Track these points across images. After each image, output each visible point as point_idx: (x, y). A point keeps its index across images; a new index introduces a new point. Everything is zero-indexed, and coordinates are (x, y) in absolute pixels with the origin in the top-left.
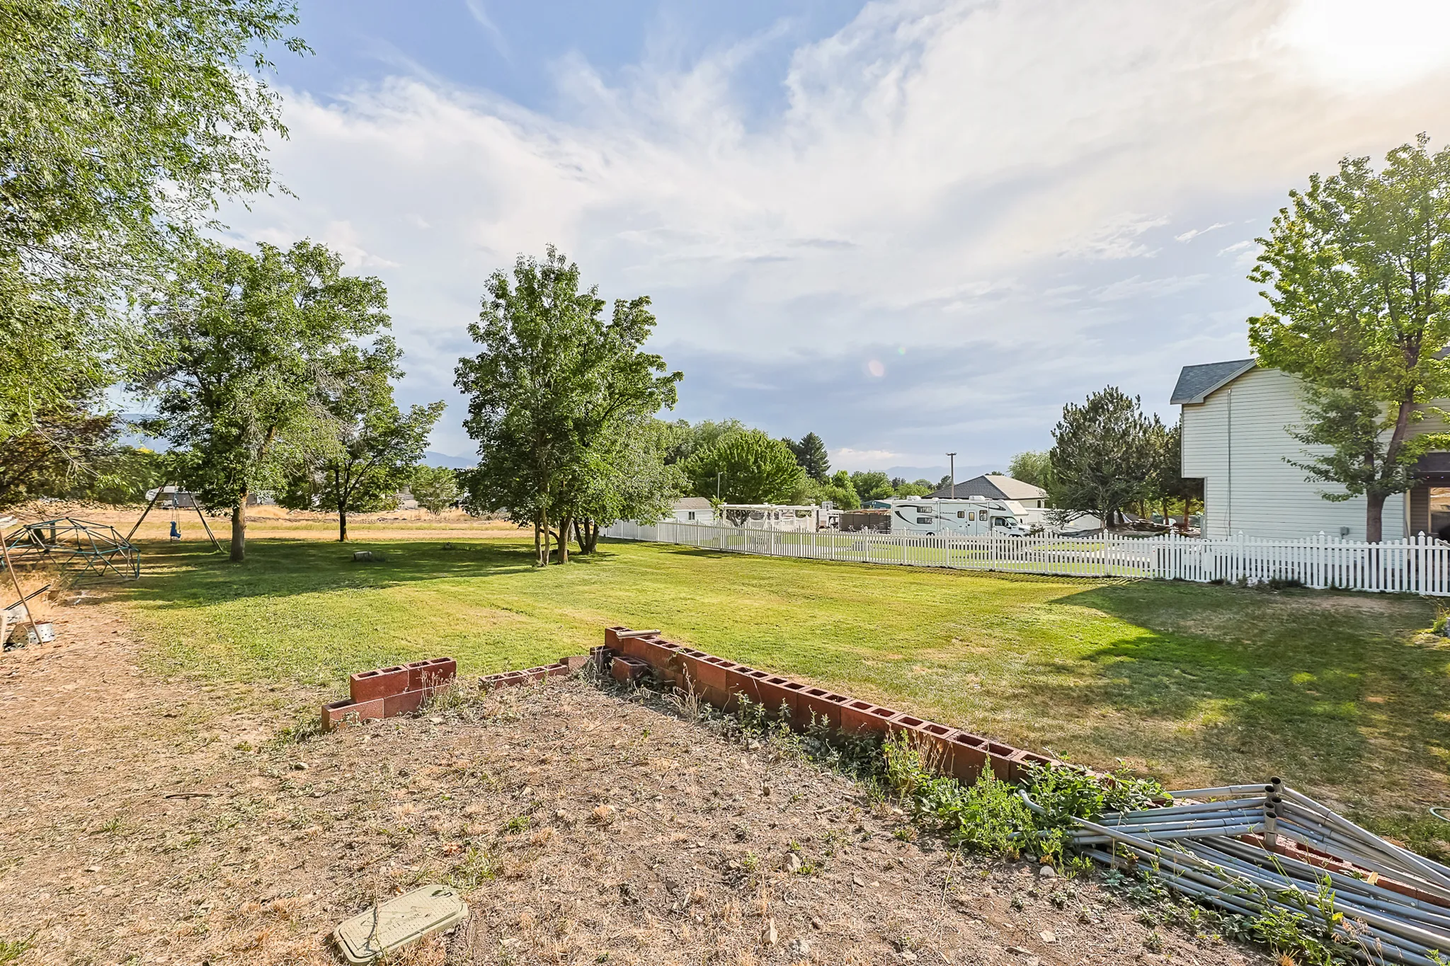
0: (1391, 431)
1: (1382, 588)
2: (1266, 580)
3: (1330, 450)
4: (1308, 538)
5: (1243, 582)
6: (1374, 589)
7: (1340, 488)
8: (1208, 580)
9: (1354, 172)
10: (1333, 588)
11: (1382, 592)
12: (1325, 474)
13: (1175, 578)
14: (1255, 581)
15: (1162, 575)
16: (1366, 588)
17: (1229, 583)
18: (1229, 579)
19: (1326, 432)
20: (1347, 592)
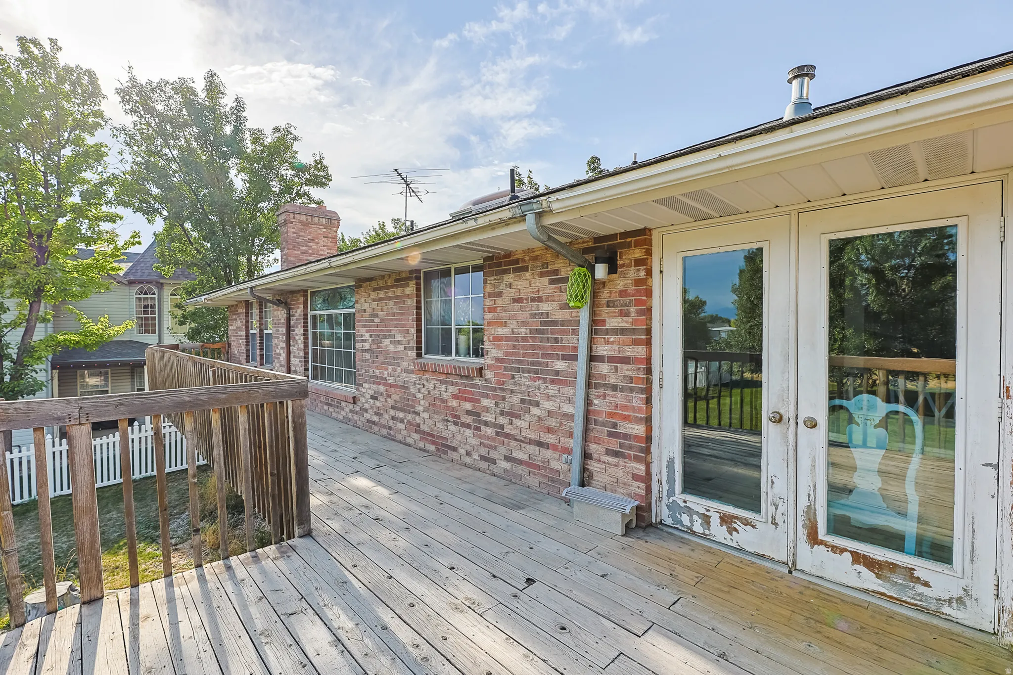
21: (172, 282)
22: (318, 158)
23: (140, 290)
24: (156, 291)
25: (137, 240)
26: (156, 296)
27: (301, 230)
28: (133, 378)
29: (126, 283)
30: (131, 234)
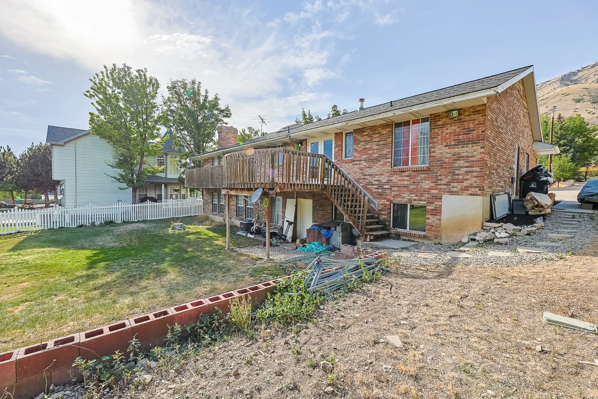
0: (139, 166)
1: (138, 219)
2: (103, 222)
3: (121, 171)
4: (115, 204)
5: (93, 224)
6: (136, 220)
7: (124, 185)
8: (76, 226)
9: (126, 70)
10: (124, 222)
11: (138, 221)
12: (118, 180)
13: (59, 227)
14: (99, 223)
15: (52, 226)
16: (134, 220)
17: (86, 226)
18: (85, 224)
19: (120, 165)
20: (128, 222)
21: (171, 153)
22: (227, 107)
23: (159, 156)
24: (165, 157)
26: (165, 159)
27: (226, 135)
28: (155, 190)
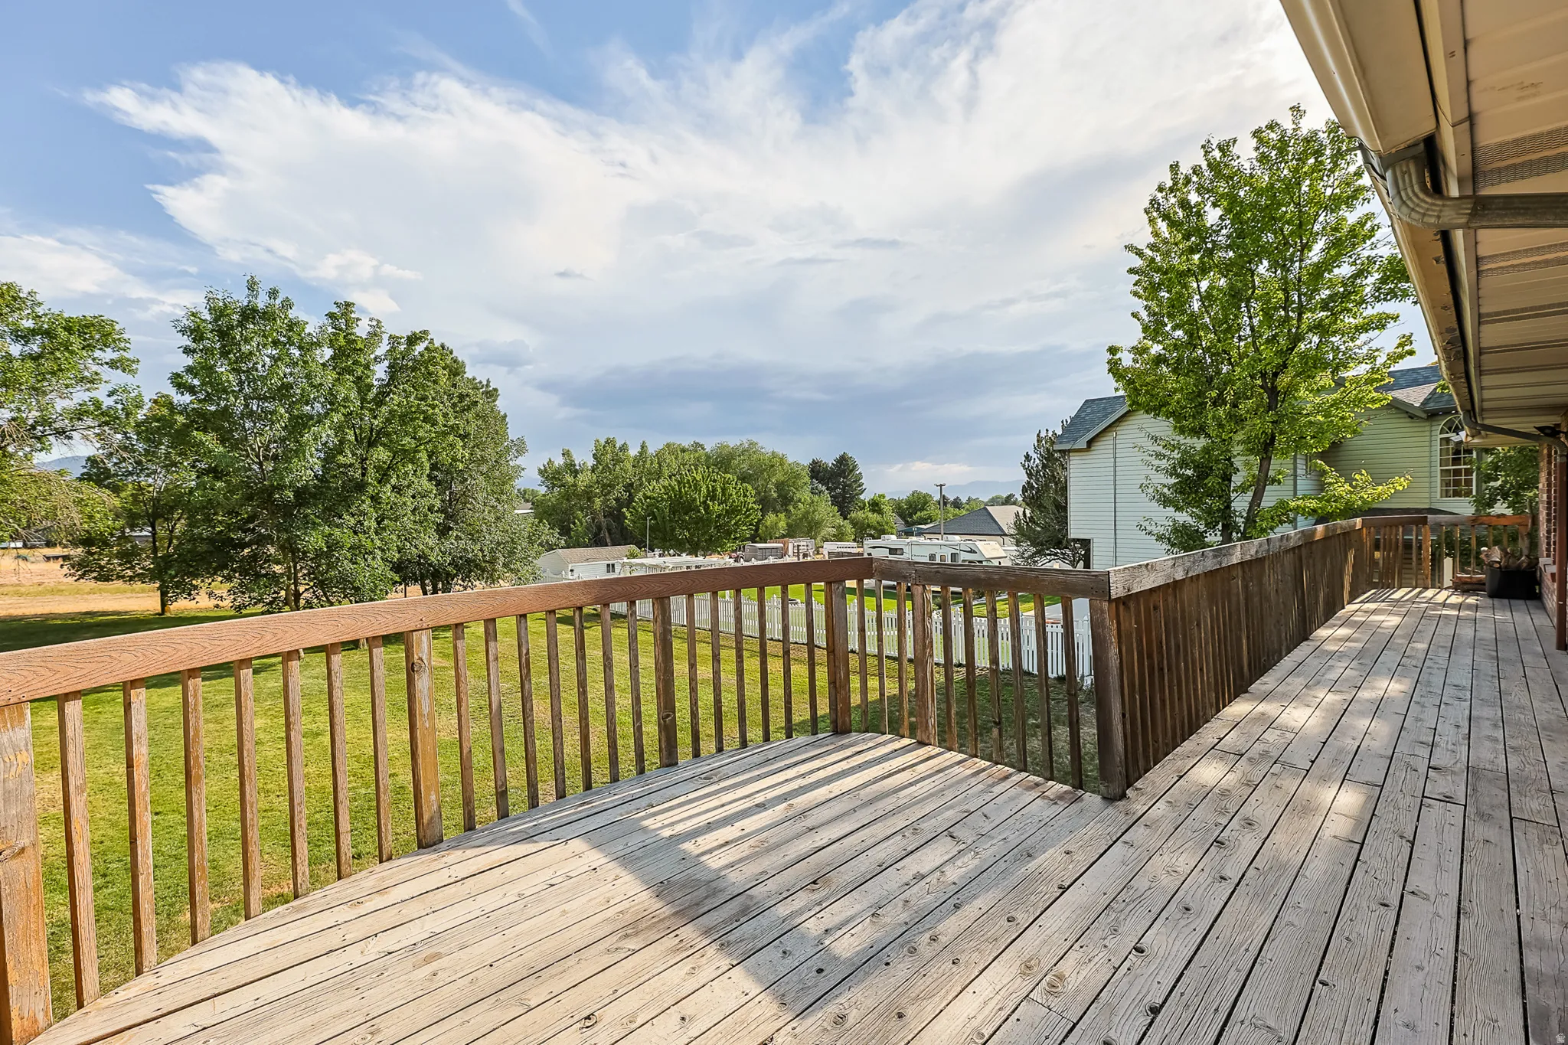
23: (1448, 425)
25: (1407, 348)
29: (1424, 416)
30: (1398, 341)
